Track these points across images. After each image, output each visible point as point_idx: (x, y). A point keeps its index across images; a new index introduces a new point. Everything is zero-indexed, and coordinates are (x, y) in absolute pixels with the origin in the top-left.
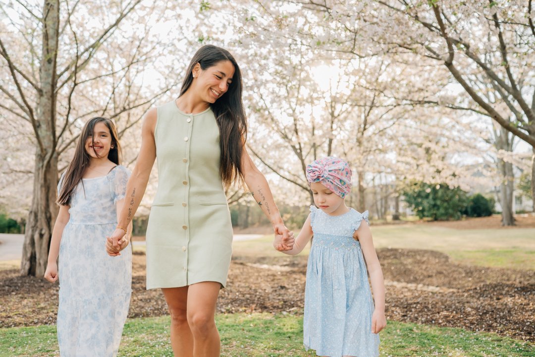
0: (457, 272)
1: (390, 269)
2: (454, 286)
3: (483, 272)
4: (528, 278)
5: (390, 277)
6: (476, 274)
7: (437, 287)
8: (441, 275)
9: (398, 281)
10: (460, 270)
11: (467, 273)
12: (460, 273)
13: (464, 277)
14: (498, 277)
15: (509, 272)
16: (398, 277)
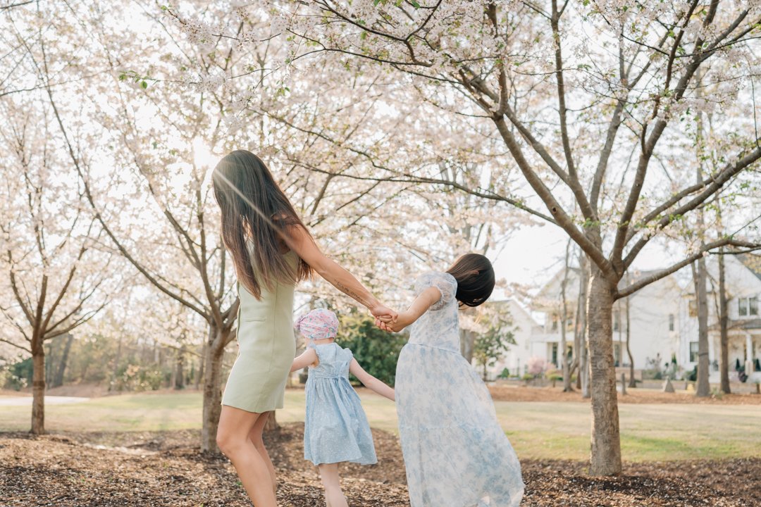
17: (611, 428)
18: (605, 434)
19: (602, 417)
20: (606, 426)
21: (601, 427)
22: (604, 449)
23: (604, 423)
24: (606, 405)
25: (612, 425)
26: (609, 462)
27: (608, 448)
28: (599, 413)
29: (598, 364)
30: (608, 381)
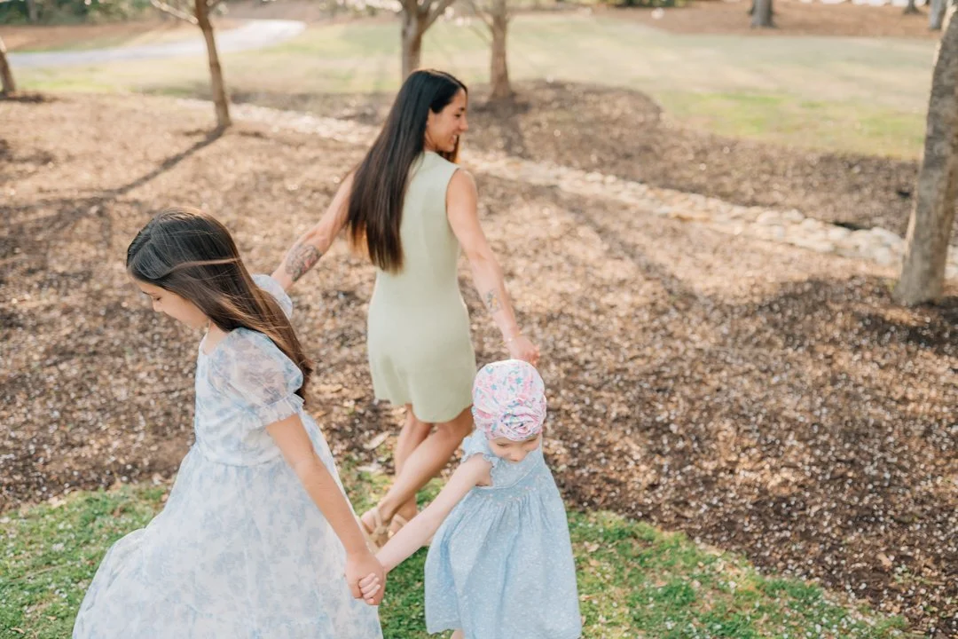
0: (677, 150)
1: (553, 134)
2: (673, 183)
3: (726, 150)
4: (808, 170)
5: (553, 154)
6: (713, 157)
7: (642, 182)
8: (649, 155)
9: (569, 164)
10: (684, 144)
11: (697, 154)
12: (685, 152)
13: (692, 161)
14: (754, 165)
15: (774, 154)
16: (568, 154)
17: (936, 239)
18: (926, 247)
19: (927, 224)
20: (932, 235)
21: (922, 236)
22: (920, 266)
23: (928, 233)
24: (936, 207)
25: (940, 235)
26: (925, 285)
27: (927, 266)
28: (924, 217)
29: (937, 147)
30: (946, 174)
